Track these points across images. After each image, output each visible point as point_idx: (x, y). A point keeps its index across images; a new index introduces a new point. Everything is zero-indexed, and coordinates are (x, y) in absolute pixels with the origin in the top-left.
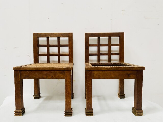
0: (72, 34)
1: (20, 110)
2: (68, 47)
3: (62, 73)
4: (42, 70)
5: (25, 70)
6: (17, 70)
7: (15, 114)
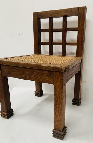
2: (77, 31)
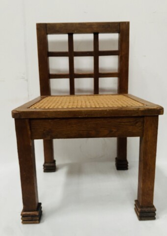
0: (127, 24)
1: (34, 211)
2: (118, 56)
3: (137, 123)
4: (86, 116)
5: (44, 117)
6: (23, 117)
7: (22, 219)
